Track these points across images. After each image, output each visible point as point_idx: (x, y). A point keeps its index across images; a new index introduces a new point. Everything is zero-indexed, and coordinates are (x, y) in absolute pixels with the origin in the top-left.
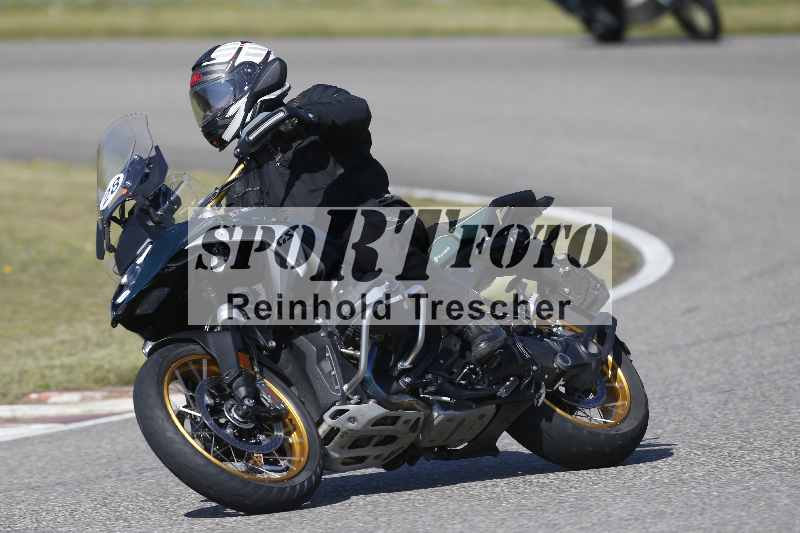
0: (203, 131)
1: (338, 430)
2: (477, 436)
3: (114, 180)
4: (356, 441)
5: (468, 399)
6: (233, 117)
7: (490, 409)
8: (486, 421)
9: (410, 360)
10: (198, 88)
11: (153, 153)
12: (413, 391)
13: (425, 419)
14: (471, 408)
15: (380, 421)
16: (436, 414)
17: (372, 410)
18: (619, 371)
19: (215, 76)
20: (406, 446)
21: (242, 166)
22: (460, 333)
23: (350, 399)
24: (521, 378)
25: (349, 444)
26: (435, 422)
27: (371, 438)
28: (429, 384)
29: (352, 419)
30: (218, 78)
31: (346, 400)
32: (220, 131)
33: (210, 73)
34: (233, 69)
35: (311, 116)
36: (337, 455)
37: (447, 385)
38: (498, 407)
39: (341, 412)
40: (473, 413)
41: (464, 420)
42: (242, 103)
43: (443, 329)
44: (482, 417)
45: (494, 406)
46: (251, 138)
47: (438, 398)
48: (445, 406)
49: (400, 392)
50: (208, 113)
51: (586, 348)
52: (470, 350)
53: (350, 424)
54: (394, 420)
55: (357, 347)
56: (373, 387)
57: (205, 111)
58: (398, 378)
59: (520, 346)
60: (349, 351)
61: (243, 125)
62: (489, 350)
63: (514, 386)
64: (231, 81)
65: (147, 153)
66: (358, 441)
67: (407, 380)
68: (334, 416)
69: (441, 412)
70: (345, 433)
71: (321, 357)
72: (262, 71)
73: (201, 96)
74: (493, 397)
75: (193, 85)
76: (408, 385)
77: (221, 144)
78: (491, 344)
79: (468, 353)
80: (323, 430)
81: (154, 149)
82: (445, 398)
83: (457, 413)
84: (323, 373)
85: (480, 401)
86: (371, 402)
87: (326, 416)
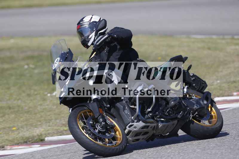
0: (81, 43)
1: (131, 131)
2: (172, 131)
3: (56, 60)
4: (136, 134)
5: (169, 119)
6: (91, 38)
7: (176, 122)
8: (175, 125)
9: (151, 108)
10: (79, 30)
11: (68, 51)
12: (152, 117)
13: (157, 126)
14: (170, 122)
15: (143, 128)
16: (159, 124)
17: (141, 124)
18: (213, 108)
19: (85, 26)
20: (151, 135)
21: (95, 53)
22: (165, 99)
23: (134, 121)
24: (184, 112)
25: (135, 135)
26: (160, 127)
27: (141, 133)
28: (157, 115)
29: (135, 127)
30: (85, 27)
31: (133, 121)
32: (87, 43)
33: (83, 25)
34: (90, 23)
35: (115, 36)
36: (131, 139)
37: (163, 115)
38: (178, 121)
39: (132, 125)
40: (171, 123)
41: (168, 126)
42: (94, 34)
43: (159, 98)
44: (173, 124)
45: (177, 121)
46: (98, 44)
47: (160, 119)
48: (162, 122)
49: (149, 118)
50: (83, 37)
51: (203, 102)
52: (168, 104)
53: (135, 129)
54: (147, 127)
55: (135, 105)
56: (141, 117)
57: (82, 37)
58: (148, 114)
59: (183, 102)
60: (133, 107)
61: (94, 40)
62: (174, 104)
63: (183, 115)
64: (90, 27)
65: (66, 51)
66: (137, 134)
67: (151, 114)
68: (129, 127)
69: (161, 124)
70: (133, 132)
71: (124, 109)
72: (99, 24)
73: (80, 32)
74: (177, 118)
75: (78, 29)
76: (151, 116)
77: (87, 47)
78: (175, 102)
79: (167, 105)
80: (126, 131)
81: (68, 50)
82: (162, 119)
83: (166, 124)
84: (125, 114)
85: (173, 119)
86: (141, 122)
87: (127, 127)
